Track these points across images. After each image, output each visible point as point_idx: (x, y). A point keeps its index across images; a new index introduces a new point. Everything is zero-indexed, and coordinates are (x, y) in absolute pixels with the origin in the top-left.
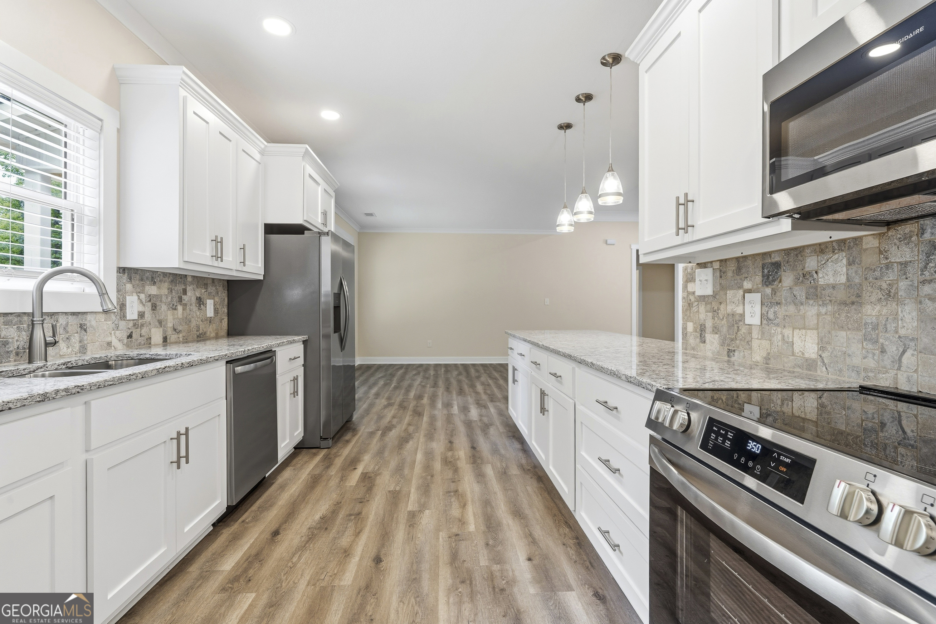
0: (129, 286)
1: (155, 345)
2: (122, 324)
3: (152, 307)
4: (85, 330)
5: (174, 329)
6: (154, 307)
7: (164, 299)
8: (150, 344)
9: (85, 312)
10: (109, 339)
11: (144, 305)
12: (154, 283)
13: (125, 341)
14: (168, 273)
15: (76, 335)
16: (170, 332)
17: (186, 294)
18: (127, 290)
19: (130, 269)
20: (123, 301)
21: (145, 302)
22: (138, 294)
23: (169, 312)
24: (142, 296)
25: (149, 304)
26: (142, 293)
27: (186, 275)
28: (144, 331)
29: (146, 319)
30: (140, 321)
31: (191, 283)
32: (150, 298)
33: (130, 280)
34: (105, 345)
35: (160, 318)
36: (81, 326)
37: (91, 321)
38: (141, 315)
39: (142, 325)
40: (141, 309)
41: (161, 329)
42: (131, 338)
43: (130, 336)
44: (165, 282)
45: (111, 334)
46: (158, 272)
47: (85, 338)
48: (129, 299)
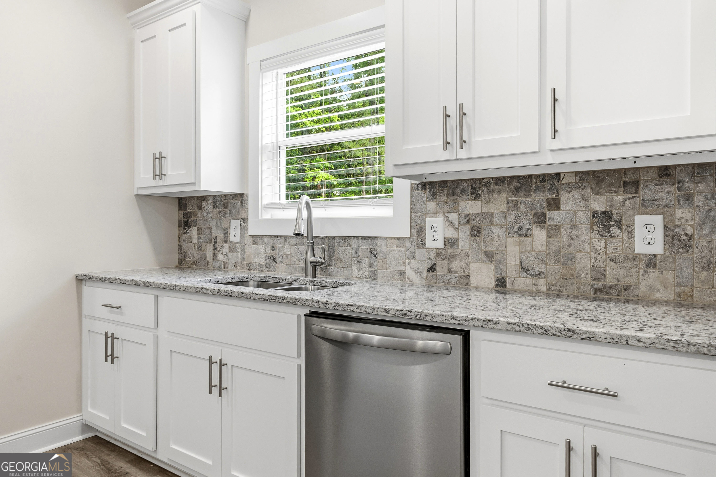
0: (431, 205)
1: (476, 288)
2: (420, 252)
3: (472, 231)
4: (375, 256)
5: (522, 268)
6: (476, 232)
7: (497, 219)
8: (467, 284)
9: (375, 237)
10: (402, 269)
11: (456, 229)
12: (477, 196)
13: (424, 275)
14: (508, 177)
15: (366, 259)
16: (512, 272)
17: (558, 208)
18: (428, 209)
19: (431, 183)
20: (422, 224)
21: (459, 226)
22: (446, 214)
23: (510, 240)
24: (454, 217)
25: (467, 228)
26: (454, 212)
27: (558, 175)
28: (455, 265)
29: (460, 247)
30: (449, 251)
31: (571, 187)
32: (468, 218)
33: (433, 197)
34: (398, 275)
35: (490, 248)
36: (371, 251)
37: (382, 246)
38: (451, 242)
39: (453, 257)
40: (451, 233)
41: (492, 266)
42: (433, 271)
43: (432, 269)
44: (499, 192)
45: (404, 263)
46: (483, 179)
47: (375, 263)
48: (429, 221)
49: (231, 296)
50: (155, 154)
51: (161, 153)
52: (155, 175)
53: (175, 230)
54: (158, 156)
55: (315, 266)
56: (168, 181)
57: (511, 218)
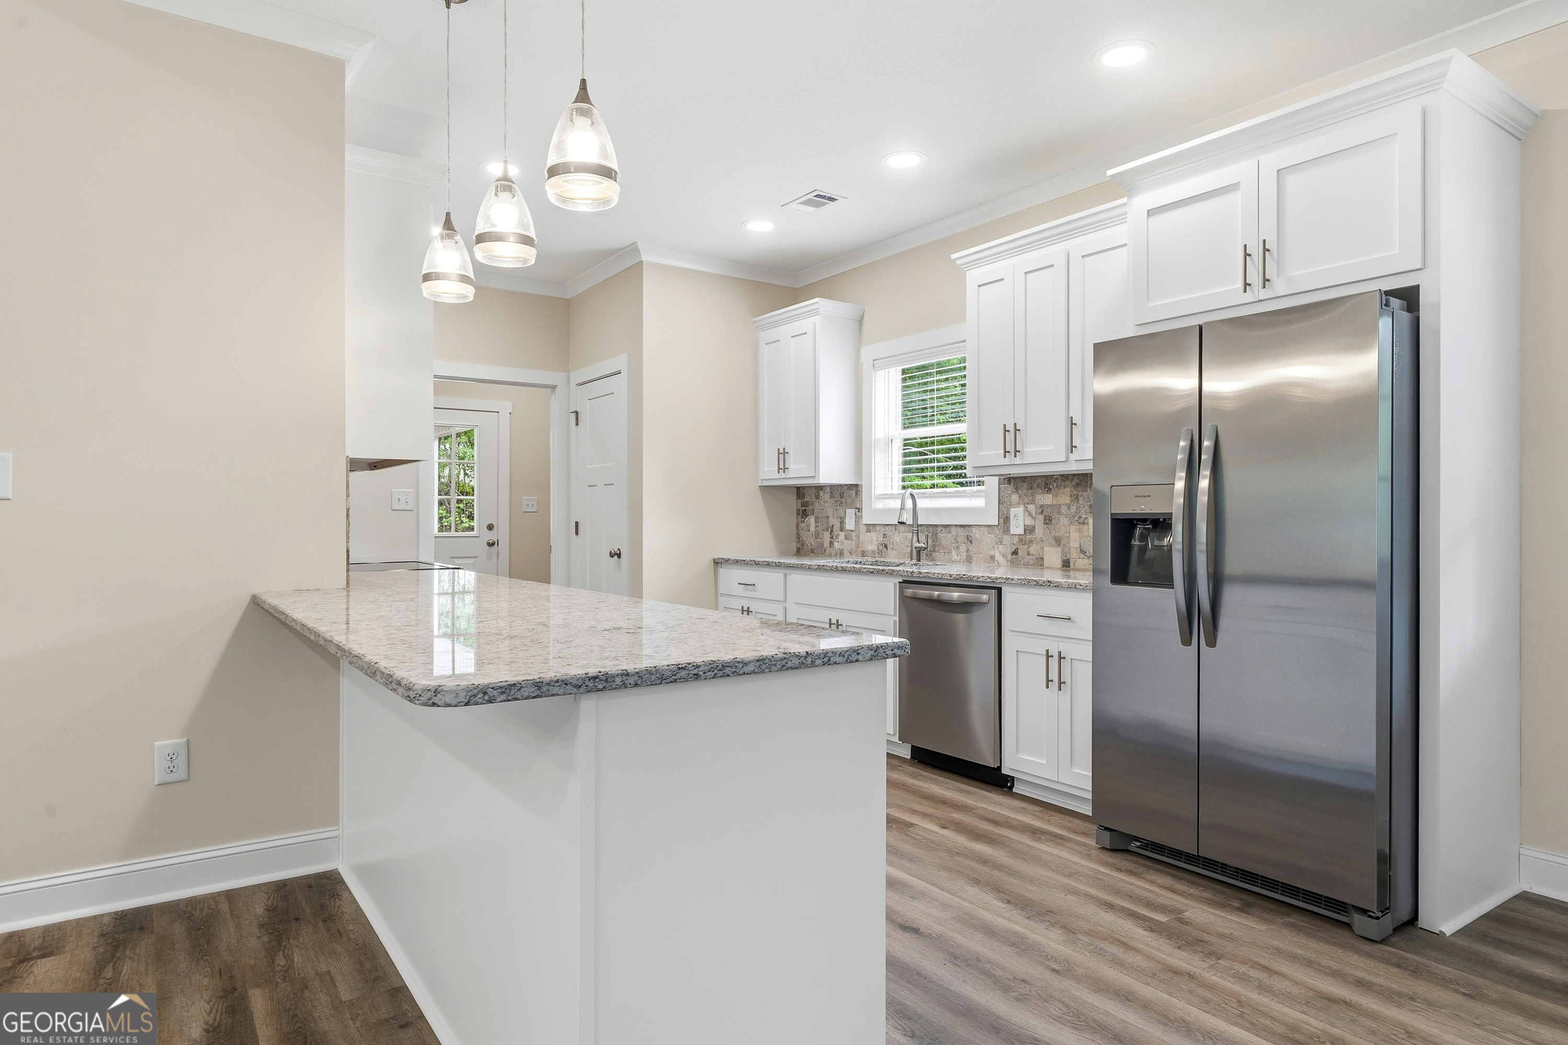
0: (1015, 497)
1: (1047, 568)
2: (1006, 538)
3: (1045, 519)
4: (971, 542)
5: (1081, 551)
6: (1048, 520)
7: (1064, 509)
8: (1042, 565)
9: (971, 525)
10: (992, 553)
11: (1033, 518)
12: (1049, 491)
13: (1010, 557)
14: (1071, 474)
15: (964, 545)
16: (1074, 554)
18: (1012, 501)
19: (1015, 478)
20: (1007, 514)
21: (1036, 515)
22: (1026, 505)
23: (1072, 528)
24: (1031, 507)
25: (1041, 517)
26: (1032, 504)
28: (1033, 549)
29: (1036, 534)
30: (1028, 537)
32: (1042, 509)
33: (1016, 490)
34: (989, 558)
35: (1058, 534)
36: (968, 538)
37: (976, 533)
38: (1029, 530)
39: (1031, 542)
40: (1029, 522)
41: (1059, 549)
42: (1016, 555)
43: (1015, 553)
44: (1065, 487)
45: (994, 548)
46: (1054, 475)
47: (971, 548)
48: (1013, 511)
49: (846, 570)
50: (779, 449)
51: (784, 449)
52: (779, 469)
53: (794, 518)
54: (781, 451)
55: (919, 550)
56: (790, 474)
57: (1073, 509)
